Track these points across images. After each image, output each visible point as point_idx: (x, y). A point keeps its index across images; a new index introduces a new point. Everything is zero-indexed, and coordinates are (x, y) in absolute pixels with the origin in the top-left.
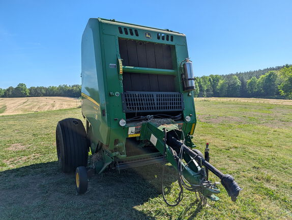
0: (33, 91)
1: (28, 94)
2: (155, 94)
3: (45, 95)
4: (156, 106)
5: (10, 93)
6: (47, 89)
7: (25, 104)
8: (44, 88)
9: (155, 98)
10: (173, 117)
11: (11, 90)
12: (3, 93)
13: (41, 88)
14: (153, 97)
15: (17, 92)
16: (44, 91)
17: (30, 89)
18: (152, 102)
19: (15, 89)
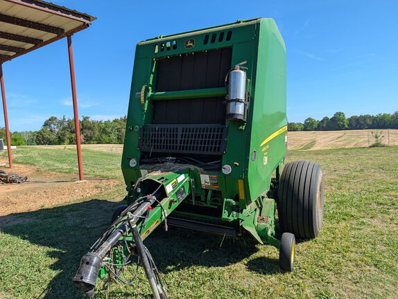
0: (353, 121)
1: (346, 126)
2: (180, 127)
3: (370, 127)
4: (178, 144)
5: (325, 125)
6: (374, 119)
7: (340, 139)
8: (369, 117)
9: (180, 133)
10: (203, 164)
11: (326, 121)
12: (315, 126)
13: (365, 118)
14: (177, 131)
15: (333, 124)
16: (369, 122)
17: (350, 120)
18: (175, 138)
19: (331, 119)
